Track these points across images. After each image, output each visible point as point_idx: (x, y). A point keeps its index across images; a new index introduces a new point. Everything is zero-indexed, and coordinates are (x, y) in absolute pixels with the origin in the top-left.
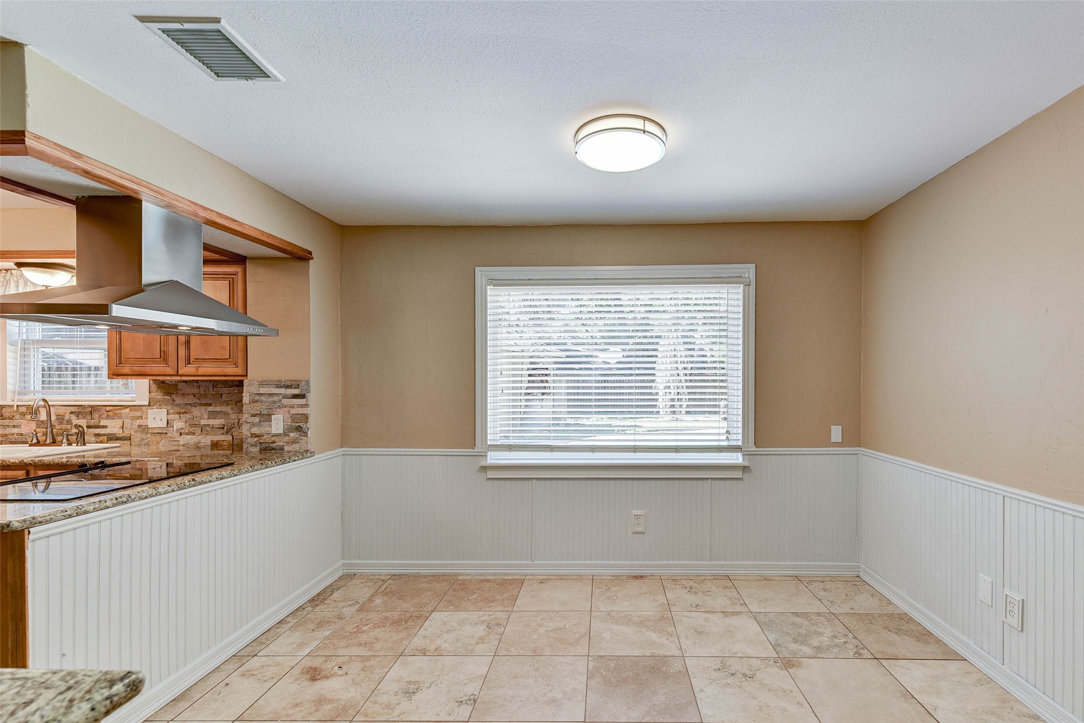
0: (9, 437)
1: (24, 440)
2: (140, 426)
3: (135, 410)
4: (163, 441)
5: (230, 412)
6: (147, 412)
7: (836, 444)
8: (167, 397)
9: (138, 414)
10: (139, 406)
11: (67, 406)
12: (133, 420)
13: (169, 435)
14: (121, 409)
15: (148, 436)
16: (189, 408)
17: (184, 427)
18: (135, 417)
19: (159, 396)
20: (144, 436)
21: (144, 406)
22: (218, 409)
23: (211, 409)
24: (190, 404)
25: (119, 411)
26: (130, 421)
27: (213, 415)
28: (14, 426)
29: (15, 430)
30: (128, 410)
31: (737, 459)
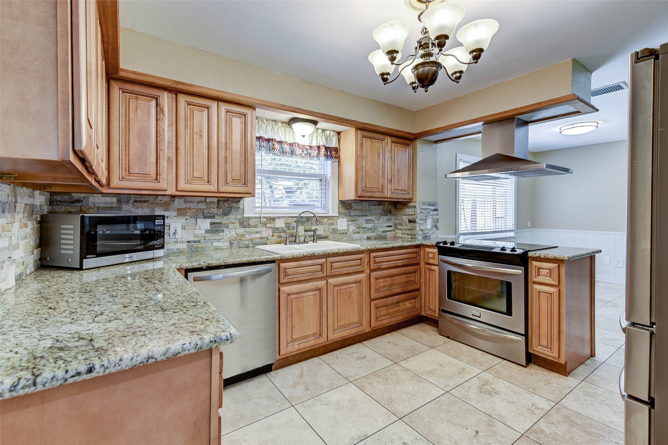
0: (254, 240)
1: (265, 242)
2: (333, 229)
3: (330, 219)
4: (345, 238)
5: (375, 220)
6: (337, 221)
7: (529, 228)
8: (347, 211)
9: (332, 222)
10: (332, 217)
11: (293, 217)
12: (330, 225)
13: (348, 234)
14: (323, 219)
15: (337, 235)
16: (357, 217)
17: (355, 229)
18: (331, 223)
19: (343, 211)
20: (334, 235)
21: (335, 216)
22: (370, 218)
23: (367, 218)
24: (357, 216)
25: (322, 220)
26: (328, 227)
27: (367, 221)
28: (257, 232)
29: (258, 236)
30: (326, 219)
31: (512, 234)
